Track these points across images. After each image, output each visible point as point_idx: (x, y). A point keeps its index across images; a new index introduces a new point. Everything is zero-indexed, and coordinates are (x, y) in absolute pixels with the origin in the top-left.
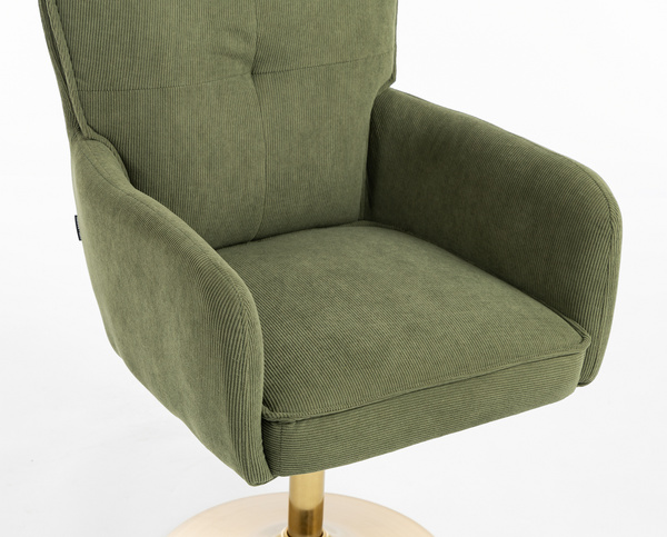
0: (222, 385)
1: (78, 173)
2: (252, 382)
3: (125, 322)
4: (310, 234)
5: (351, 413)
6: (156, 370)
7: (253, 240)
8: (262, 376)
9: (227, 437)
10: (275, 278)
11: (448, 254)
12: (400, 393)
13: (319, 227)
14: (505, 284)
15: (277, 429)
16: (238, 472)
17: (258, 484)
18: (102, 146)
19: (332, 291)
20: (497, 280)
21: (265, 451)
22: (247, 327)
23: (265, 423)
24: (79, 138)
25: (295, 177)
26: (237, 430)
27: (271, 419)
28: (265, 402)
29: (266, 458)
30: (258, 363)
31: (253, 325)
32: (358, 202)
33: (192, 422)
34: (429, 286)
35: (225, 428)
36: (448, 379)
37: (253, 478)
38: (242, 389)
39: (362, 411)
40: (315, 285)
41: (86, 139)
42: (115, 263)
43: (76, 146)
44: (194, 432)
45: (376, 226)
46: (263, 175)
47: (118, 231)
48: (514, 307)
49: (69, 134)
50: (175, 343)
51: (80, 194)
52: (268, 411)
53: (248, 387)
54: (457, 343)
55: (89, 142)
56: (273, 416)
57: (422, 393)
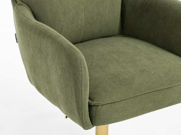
0: (74, 92)
1: (16, 17)
2: (85, 90)
3: (35, 71)
4: (101, 40)
5: (122, 102)
6: (47, 88)
7: (80, 42)
8: (89, 88)
9: (76, 112)
10: (90, 55)
11: (153, 45)
12: (140, 94)
13: (104, 37)
14: (175, 55)
15: (94, 108)
16: (80, 125)
17: (87, 129)
18: (25, 7)
19: (112, 58)
20: (172, 54)
21: (90, 117)
22: (83, 69)
23: (90, 106)
24: (16, 4)
25: (95, 19)
26: (80, 109)
27: (92, 104)
28: (90, 98)
29: (90, 119)
30: (87, 83)
31: (85, 68)
32: (118, 27)
33: (62, 107)
34: (147, 56)
35: (75, 108)
36: (157, 89)
37: (86, 127)
38: (81, 93)
39: (126, 101)
40: (105, 56)
41: (19, 5)
42: (31, 49)
43: (15, 7)
44: (62, 111)
45: (125, 36)
46: (83, 18)
47: (32, 37)
48: (179, 63)
49: (12, 3)
50: (55, 77)
51: (17, 24)
52: (91, 102)
53: (83, 92)
54: (160, 76)
55: (20, 6)
56: (93, 103)
57: (148, 94)
